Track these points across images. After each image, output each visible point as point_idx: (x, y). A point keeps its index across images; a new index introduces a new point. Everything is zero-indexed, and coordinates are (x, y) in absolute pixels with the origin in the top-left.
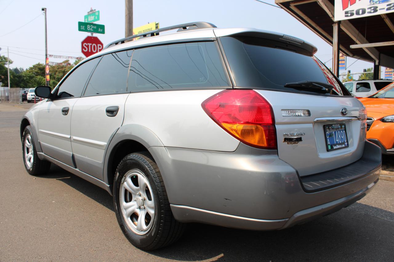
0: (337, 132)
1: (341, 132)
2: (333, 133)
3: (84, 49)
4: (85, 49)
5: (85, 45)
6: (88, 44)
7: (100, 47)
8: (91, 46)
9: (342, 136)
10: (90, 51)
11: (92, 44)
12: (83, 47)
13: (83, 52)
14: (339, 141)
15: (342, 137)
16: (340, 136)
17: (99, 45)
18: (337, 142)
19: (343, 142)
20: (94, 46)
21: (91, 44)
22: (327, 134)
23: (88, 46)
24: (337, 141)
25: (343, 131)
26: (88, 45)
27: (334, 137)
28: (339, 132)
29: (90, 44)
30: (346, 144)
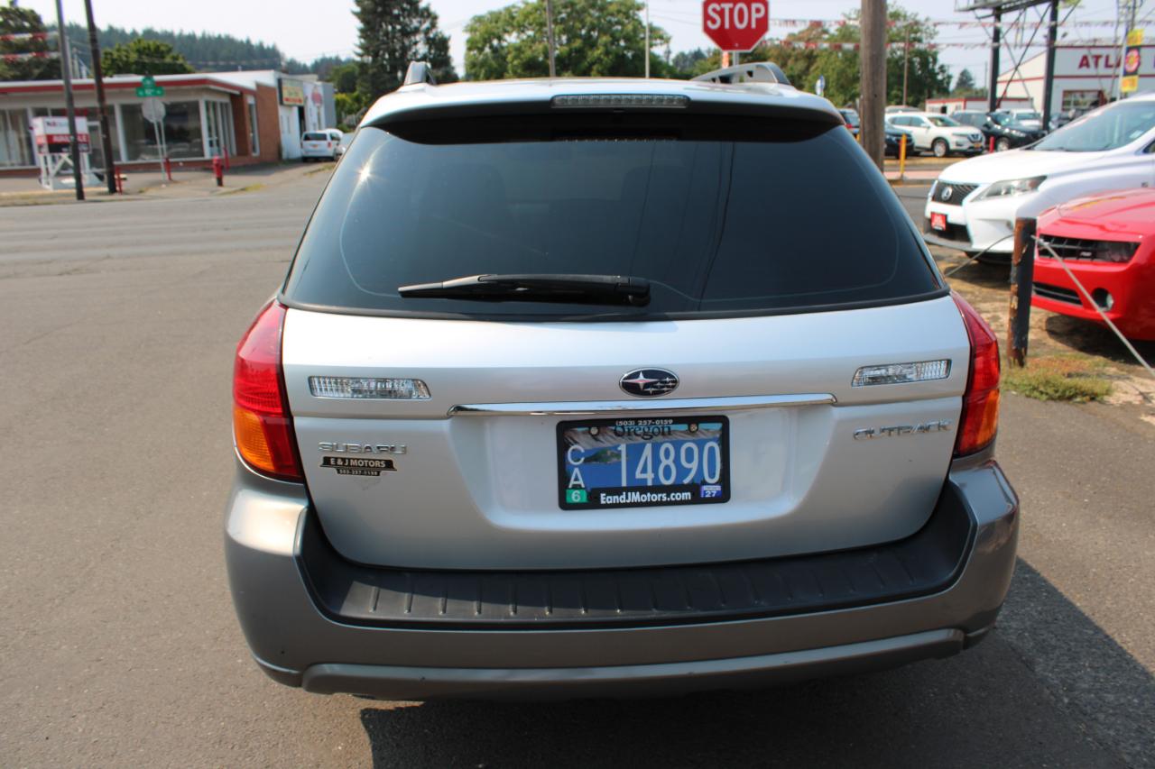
0: (648, 446)
1: (688, 445)
2: (622, 448)
3: (709, 23)
4: (714, 21)
5: (714, 10)
6: (723, 5)
7: (758, 11)
8: (731, 11)
9: (689, 461)
10: (727, 26)
11: (735, 5)
12: (707, 17)
13: (707, 30)
14: (657, 480)
15: (691, 466)
16: (667, 462)
17: (754, 6)
18: (645, 481)
19: (687, 481)
20: (741, 11)
21: (731, 5)
22: (575, 450)
23: (721, 13)
24: (640, 477)
25: (700, 443)
26: (723, 10)
27: (618, 465)
28: (667, 446)
29: (727, 6)
30: (711, 490)
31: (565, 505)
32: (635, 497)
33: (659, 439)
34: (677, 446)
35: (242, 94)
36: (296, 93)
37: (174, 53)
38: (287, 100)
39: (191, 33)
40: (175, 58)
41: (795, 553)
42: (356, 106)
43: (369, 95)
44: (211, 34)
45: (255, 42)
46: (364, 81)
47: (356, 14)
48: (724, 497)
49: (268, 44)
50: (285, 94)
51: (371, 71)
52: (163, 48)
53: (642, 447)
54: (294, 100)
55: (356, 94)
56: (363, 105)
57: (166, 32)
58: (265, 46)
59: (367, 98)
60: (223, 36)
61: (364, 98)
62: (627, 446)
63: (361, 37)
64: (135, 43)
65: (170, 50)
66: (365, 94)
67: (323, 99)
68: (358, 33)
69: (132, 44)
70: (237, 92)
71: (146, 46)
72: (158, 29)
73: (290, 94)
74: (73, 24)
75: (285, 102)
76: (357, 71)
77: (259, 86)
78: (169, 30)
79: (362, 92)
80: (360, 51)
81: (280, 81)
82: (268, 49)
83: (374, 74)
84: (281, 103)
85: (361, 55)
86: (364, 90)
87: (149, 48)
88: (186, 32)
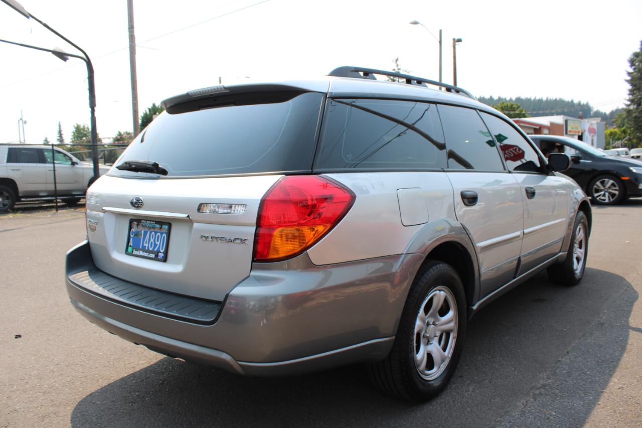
0: (149, 232)
1: (159, 234)
2: (143, 232)
9: (158, 241)
14: (148, 247)
15: (158, 243)
16: (152, 240)
18: (145, 247)
19: (156, 250)
22: (133, 231)
24: (145, 245)
25: (162, 234)
27: (140, 239)
28: (153, 233)
30: (161, 255)
31: (127, 252)
32: (141, 253)
33: (152, 230)
34: (156, 233)
35: (540, 128)
36: (577, 128)
37: (521, 109)
38: (570, 131)
39: (541, 98)
40: (522, 111)
41: (190, 295)
42: (623, 135)
43: (632, 129)
44: (551, 98)
45: (576, 101)
46: (629, 120)
47: (627, 81)
48: (165, 260)
49: (583, 102)
50: (569, 128)
51: (634, 115)
52: (514, 106)
53: (147, 232)
54: (575, 132)
55: (624, 128)
56: (627, 135)
57: (527, 98)
58: (582, 103)
59: (631, 131)
60: (558, 99)
61: (629, 131)
62: (144, 231)
63: (629, 94)
64: (501, 104)
65: (518, 107)
66: (630, 128)
67: (596, 131)
68: (628, 92)
69: (499, 105)
70: (538, 127)
71: (506, 105)
72: (523, 97)
73: (573, 128)
74: (482, 97)
75: (568, 133)
76: (625, 114)
77: (552, 124)
78: (529, 97)
79: (627, 127)
80: (629, 103)
81: (566, 121)
82: (583, 105)
83: (636, 117)
84: (566, 133)
85: (628, 105)
86: (629, 126)
87: (508, 106)
88: (537, 98)
